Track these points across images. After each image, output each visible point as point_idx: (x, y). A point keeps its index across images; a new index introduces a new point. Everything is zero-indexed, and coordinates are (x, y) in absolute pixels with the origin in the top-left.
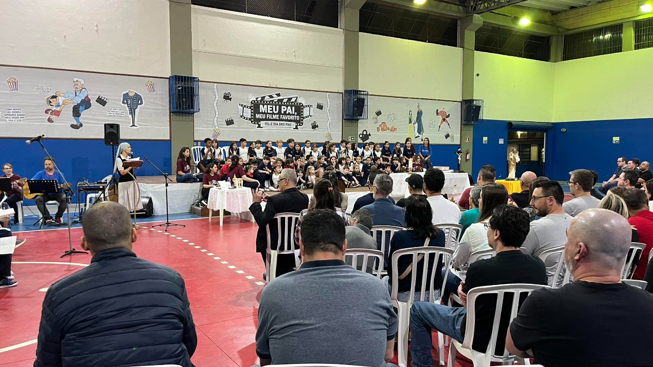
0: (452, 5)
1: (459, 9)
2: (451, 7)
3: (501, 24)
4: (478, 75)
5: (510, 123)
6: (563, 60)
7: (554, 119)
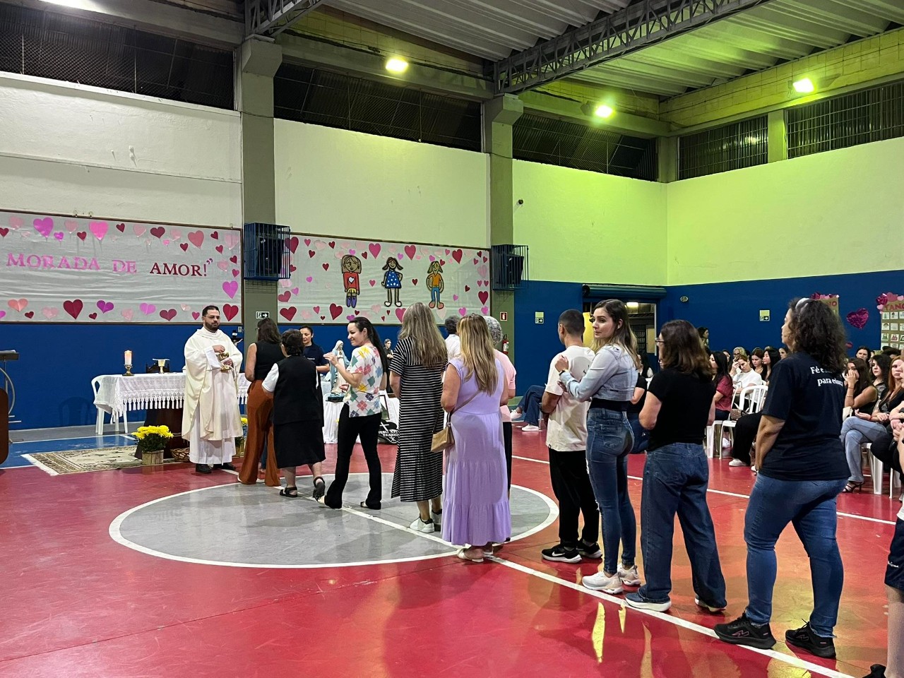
0: (466, 77)
1: (478, 84)
2: (462, 81)
3: (561, 113)
4: (521, 202)
5: (585, 289)
6: (680, 179)
7: (670, 283)
